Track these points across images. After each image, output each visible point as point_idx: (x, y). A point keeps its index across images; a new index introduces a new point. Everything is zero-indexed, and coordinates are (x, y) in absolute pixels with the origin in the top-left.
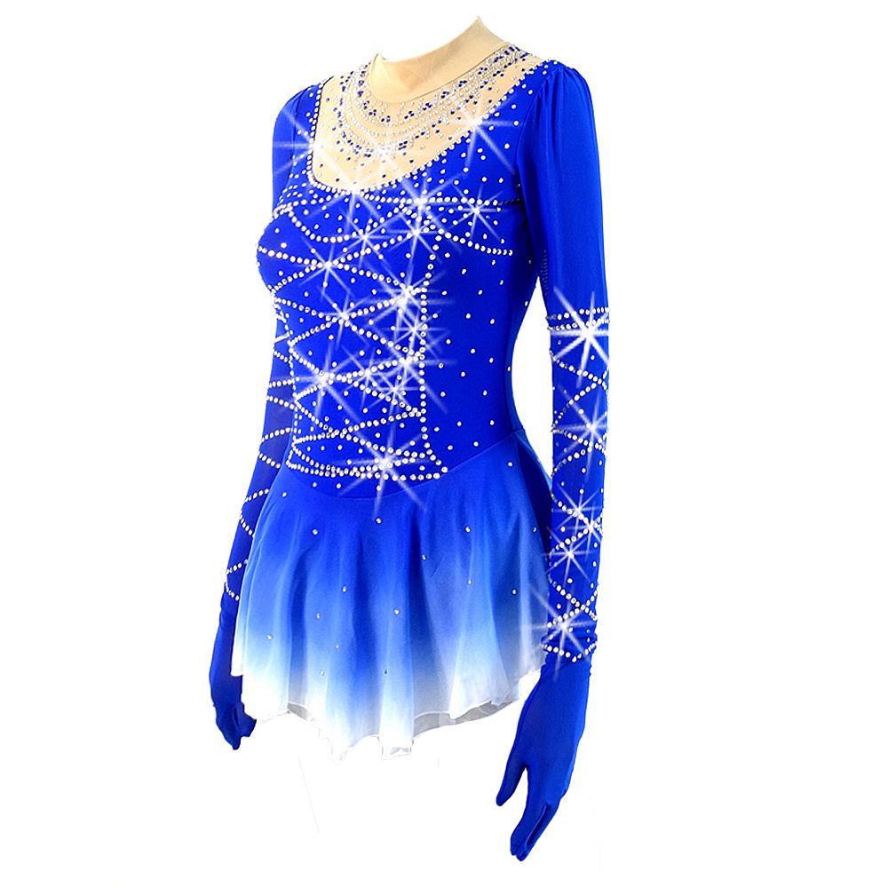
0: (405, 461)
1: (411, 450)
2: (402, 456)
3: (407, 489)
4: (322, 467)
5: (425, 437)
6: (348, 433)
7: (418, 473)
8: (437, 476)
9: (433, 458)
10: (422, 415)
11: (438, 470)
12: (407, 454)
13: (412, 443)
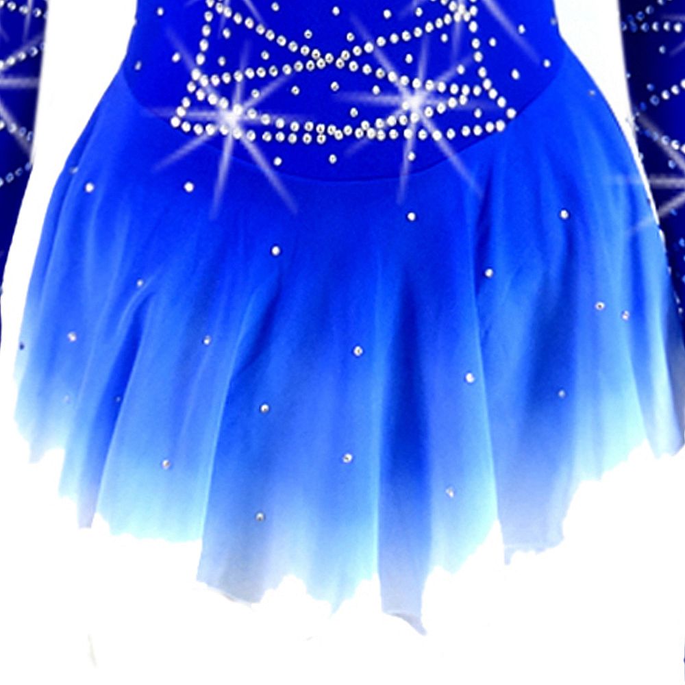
0: (452, 103)
1: (459, 80)
2: (447, 94)
3: (454, 158)
4: (295, 126)
5: (478, 57)
6: (353, 57)
7: (472, 123)
8: (501, 126)
9: (493, 94)
10: (472, 18)
11: (502, 115)
12: (454, 89)
13: (461, 70)
